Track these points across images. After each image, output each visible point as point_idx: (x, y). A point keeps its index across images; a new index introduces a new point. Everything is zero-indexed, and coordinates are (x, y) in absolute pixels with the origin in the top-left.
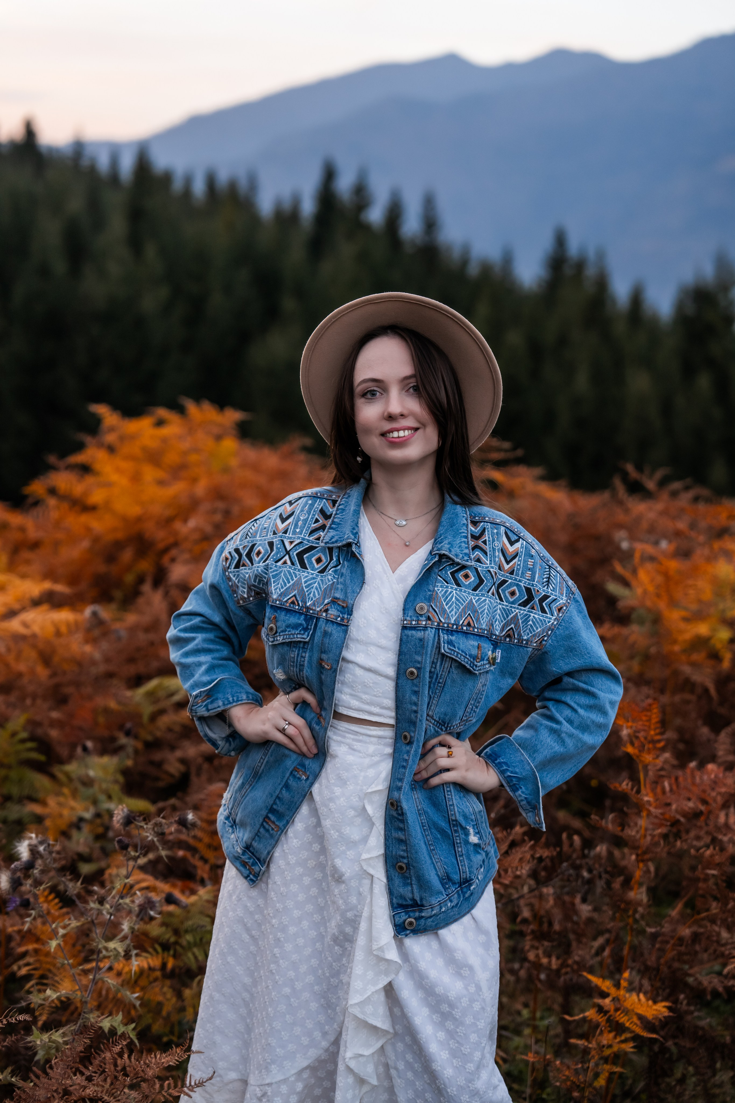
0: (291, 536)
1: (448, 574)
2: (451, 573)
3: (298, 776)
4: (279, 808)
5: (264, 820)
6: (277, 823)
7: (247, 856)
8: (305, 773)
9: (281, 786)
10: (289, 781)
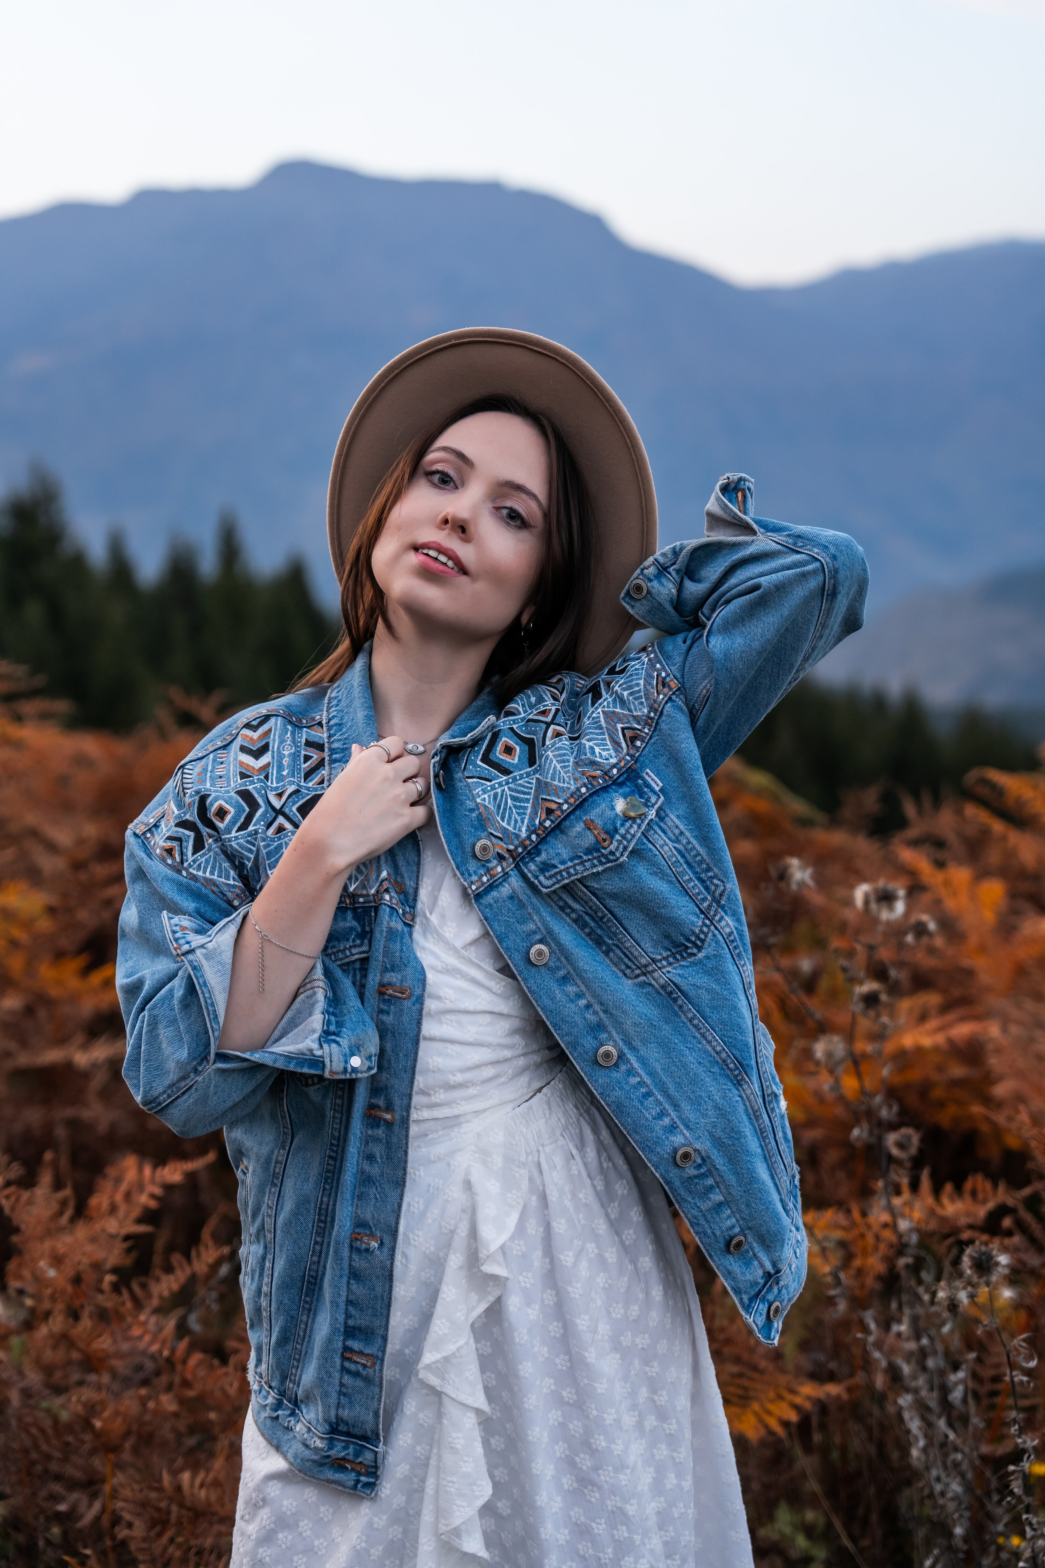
0: (275, 785)
1: (480, 766)
2: (482, 760)
3: (364, 1246)
4: (359, 1322)
5: (344, 1358)
6: (367, 1351)
7: (339, 1446)
8: (372, 1235)
9: (345, 1280)
10: (353, 1264)
